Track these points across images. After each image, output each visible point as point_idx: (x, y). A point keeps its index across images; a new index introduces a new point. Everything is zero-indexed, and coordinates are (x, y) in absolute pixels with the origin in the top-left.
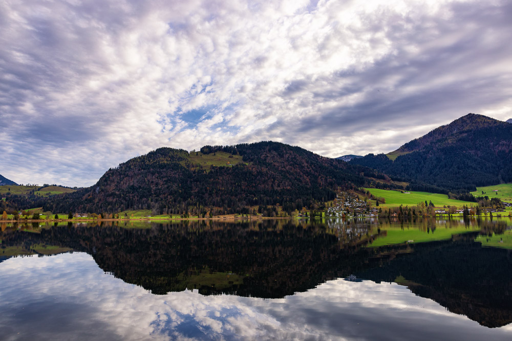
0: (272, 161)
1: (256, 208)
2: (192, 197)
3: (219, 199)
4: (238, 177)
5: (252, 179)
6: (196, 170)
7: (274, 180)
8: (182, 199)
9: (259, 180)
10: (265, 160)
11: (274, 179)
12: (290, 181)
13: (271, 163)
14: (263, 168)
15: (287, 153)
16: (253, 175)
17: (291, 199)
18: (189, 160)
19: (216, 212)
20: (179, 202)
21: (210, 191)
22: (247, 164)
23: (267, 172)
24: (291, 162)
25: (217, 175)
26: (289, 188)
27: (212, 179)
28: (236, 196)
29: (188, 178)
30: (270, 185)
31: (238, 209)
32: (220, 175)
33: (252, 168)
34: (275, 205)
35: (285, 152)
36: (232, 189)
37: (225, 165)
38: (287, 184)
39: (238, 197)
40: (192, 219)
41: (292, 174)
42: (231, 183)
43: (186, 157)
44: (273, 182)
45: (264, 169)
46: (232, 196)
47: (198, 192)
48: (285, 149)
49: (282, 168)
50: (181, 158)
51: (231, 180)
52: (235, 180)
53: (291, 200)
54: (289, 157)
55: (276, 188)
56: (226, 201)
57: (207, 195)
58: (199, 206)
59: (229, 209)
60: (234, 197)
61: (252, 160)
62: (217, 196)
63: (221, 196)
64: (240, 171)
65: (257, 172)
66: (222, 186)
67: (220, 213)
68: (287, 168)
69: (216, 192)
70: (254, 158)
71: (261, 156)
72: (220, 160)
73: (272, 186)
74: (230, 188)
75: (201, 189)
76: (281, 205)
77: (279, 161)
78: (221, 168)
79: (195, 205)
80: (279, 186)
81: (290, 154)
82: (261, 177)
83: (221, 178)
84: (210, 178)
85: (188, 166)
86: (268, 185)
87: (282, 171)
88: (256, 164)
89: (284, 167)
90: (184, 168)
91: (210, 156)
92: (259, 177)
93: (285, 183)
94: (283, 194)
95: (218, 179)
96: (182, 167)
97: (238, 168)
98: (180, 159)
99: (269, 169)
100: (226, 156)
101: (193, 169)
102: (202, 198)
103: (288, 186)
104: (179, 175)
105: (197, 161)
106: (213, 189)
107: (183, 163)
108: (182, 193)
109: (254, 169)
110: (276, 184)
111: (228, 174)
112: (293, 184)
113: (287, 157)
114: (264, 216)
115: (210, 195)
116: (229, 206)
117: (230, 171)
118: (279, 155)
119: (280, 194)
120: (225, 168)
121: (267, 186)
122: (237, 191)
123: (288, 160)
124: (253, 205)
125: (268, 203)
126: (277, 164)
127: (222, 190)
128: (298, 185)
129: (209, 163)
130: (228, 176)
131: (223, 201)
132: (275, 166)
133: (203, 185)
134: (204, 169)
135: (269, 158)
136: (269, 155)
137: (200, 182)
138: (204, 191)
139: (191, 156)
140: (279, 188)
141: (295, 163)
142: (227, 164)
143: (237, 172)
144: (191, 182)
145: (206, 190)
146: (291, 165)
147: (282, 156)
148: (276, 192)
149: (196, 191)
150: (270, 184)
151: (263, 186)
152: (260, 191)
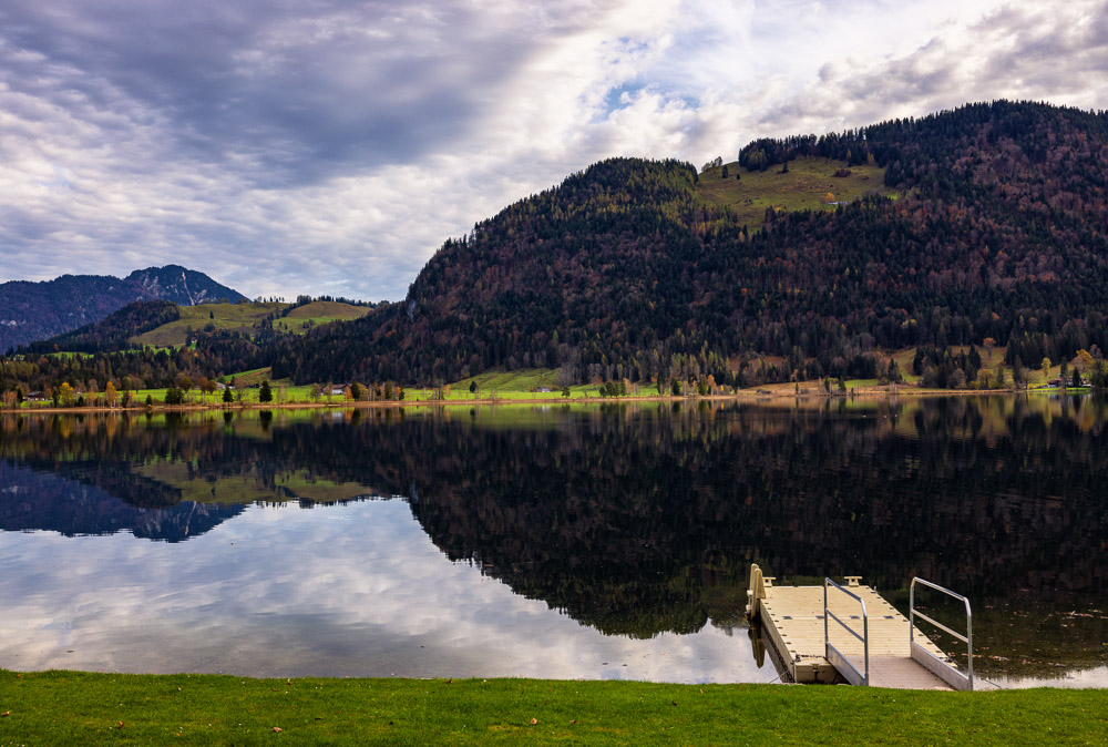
0: (996, 180)
1: (904, 358)
2: (690, 322)
3: (777, 327)
4: (855, 246)
5: (908, 251)
6: (713, 228)
7: (994, 252)
8: (654, 333)
9: (934, 253)
10: (968, 175)
11: (994, 245)
12: (1060, 249)
13: (991, 188)
14: (954, 207)
15: (1060, 142)
16: (910, 236)
17: (1049, 319)
18: (695, 194)
19: (759, 374)
20: (646, 345)
21: (751, 302)
22: (895, 198)
23: (967, 222)
24: (1076, 178)
25: (780, 245)
26: (1048, 277)
27: (762, 260)
28: (841, 314)
29: (685, 258)
30: (976, 271)
31: (837, 360)
32: (790, 244)
33: (912, 211)
34: (981, 344)
35: (1052, 137)
36: (830, 290)
37: (816, 206)
38: (1043, 260)
39: (850, 317)
40: (689, 397)
41: (1074, 224)
42: (828, 270)
43: (684, 187)
44: (990, 259)
45: (959, 212)
46: (826, 314)
47: (712, 306)
48: (1056, 128)
49: (1032, 201)
50: (667, 191)
51: (829, 258)
52: (840, 258)
53: (1046, 325)
54: (1066, 156)
55: (995, 280)
56: (804, 335)
57: (738, 315)
58: (707, 353)
59: (807, 361)
60: (833, 318)
61: (917, 180)
62: (774, 317)
63: (787, 318)
64: (864, 224)
65: (930, 224)
66: (796, 279)
67: (781, 378)
68: (1054, 201)
69: (772, 305)
70: (926, 172)
71: (953, 161)
72: (800, 188)
73: (983, 273)
74: (822, 289)
75: (721, 296)
76: (1000, 343)
77: (1022, 175)
78: (797, 218)
79: (696, 350)
80: (1010, 271)
81: (1076, 144)
82: (941, 242)
83: (795, 254)
84: (755, 256)
85: (688, 219)
86: (966, 271)
87: (1031, 214)
88: (929, 196)
89: (1042, 198)
90: (673, 225)
91: (770, 177)
92: (936, 240)
93: (1035, 260)
94: (1020, 301)
95: (784, 258)
96: (665, 224)
97: (857, 214)
98: (666, 194)
99: (978, 211)
100: (824, 172)
101: (703, 227)
102: (721, 325)
103: (1046, 269)
104: (653, 251)
105: (724, 198)
106: (760, 295)
107: (670, 210)
108: (657, 312)
109: (918, 214)
110: (1002, 263)
111: (818, 238)
112: (1067, 260)
113: (1059, 156)
114: (925, 385)
115: (751, 313)
116: (811, 353)
117: (828, 228)
118: (1029, 151)
119: (1007, 304)
120: (812, 218)
121: (961, 275)
122: (846, 297)
123: (1060, 171)
124: (901, 347)
125: (954, 337)
126: (1012, 189)
127: (793, 297)
128: (1091, 263)
129: (762, 203)
130: (819, 244)
131: (792, 334)
132: (1004, 195)
133: (729, 280)
134: (740, 225)
135: (983, 168)
136: (984, 156)
137: (721, 273)
138: (731, 302)
139: (704, 182)
140: (1009, 280)
141: (1089, 178)
142: (823, 202)
143: (851, 231)
144: (691, 272)
145: (738, 298)
146: (1070, 189)
147: (1036, 156)
148: (990, 296)
149: (704, 302)
150: (977, 265)
151: (946, 274)
152: (931, 296)
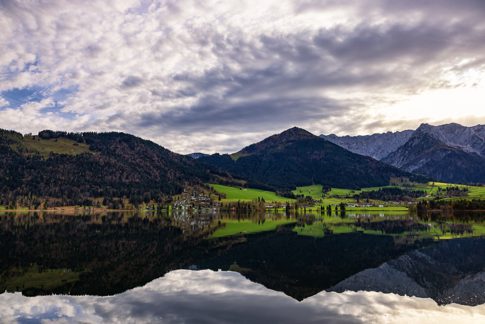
0: (122, 153)
1: (101, 200)
2: (23, 185)
3: (57, 189)
4: (82, 167)
5: (99, 170)
6: (31, 155)
7: (123, 172)
8: (9, 188)
9: (106, 171)
10: (115, 151)
11: (123, 171)
12: (140, 174)
13: (121, 155)
14: (111, 159)
15: (138, 146)
16: (99, 165)
17: (140, 192)
18: (23, 143)
19: (52, 203)
20: (5, 192)
21: (47, 180)
22: (94, 154)
23: (115, 163)
24: (142, 155)
25: (57, 163)
26: (137, 180)
27: (51, 167)
28: (78, 186)
29: (20, 164)
30: (118, 177)
31: (80, 200)
32: (61, 164)
33: (100, 158)
34: (122, 197)
35: (136, 144)
36: (75, 179)
37: (68, 153)
38: (136, 176)
39: (81, 188)
40: (20, 210)
41: (142, 167)
42: (74, 173)
43: (19, 140)
44: (122, 174)
45: (113, 161)
46: (73, 186)
47: (32, 180)
48: (137, 142)
49: (132, 160)
50: (12, 141)
51: (74, 169)
52: (78, 169)
53: (139, 193)
54: (140, 150)
55: (124, 180)
56: (66, 192)
57: (42, 184)
58: (31, 196)
59: (68, 200)
60: (76, 187)
61: (100, 150)
62: (55, 186)
63: (60, 186)
64: (85, 160)
65: (105, 163)
66: (63, 175)
67: (57, 205)
68: (137, 161)
69: (54, 182)
70: (103, 148)
71: (110, 146)
72: (62, 147)
73: (120, 178)
74: (72, 178)
75: (36, 177)
76: (128, 197)
77: (129, 153)
78: (63, 156)
79: (27, 194)
80: (127, 178)
81: (142, 147)
82: (108, 168)
83: (62, 167)
84: (48, 166)
85: (21, 151)
86: (115, 177)
87: (132, 164)
88: (104, 155)
89: (134, 160)
90: (15, 152)
91: (51, 142)
92: (107, 168)
93: (134, 176)
94: (132, 186)
95: (59, 167)
96: (12, 151)
97: (83, 157)
98: (11, 142)
99: (118, 161)
100: (70, 143)
101: (26, 154)
102: (36, 187)
103: (137, 178)
104: (7, 160)
105: (33, 146)
106: (50, 178)
107: (14, 147)
108: (9, 181)
109: (101, 159)
110: (125, 176)
111: (70, 163)
112: (142, 177)
113: (138, 149)
114: (109, 208)
115: (47, 184)
116: (69, 197)
117: (74, 160)
118: (130, 147)
119: (128, 186)
120: (68, 157)
121: (114, 178)
122: (80, 181)
123: (138, 153)
124: (97, 197)
125: (114, 195)
126: (127, 156)
127: (62, 180)
128: (148, 178)
129: (49, 150)
130: (71, 164)
131: (62, 191)
132: (124, 157)
133: (39, 173)
134: (41, 155)
135: (119, 149)
136: (119, 146)
137: (35, 170)
138: (39, 180)
139: (26, 140)
140: (127, 180)
141: (145, 156)
142: (70, 152)
143: (81, 162)
144: (23, 169)
145: (42, 178)
146: (141, 158)
147: (133, 149)
148: (124, 184)
149: (29, 179)
150: (118, 175)
151: (110, 177)
152: (106, 183)
